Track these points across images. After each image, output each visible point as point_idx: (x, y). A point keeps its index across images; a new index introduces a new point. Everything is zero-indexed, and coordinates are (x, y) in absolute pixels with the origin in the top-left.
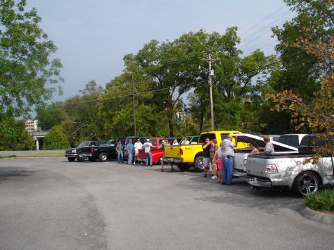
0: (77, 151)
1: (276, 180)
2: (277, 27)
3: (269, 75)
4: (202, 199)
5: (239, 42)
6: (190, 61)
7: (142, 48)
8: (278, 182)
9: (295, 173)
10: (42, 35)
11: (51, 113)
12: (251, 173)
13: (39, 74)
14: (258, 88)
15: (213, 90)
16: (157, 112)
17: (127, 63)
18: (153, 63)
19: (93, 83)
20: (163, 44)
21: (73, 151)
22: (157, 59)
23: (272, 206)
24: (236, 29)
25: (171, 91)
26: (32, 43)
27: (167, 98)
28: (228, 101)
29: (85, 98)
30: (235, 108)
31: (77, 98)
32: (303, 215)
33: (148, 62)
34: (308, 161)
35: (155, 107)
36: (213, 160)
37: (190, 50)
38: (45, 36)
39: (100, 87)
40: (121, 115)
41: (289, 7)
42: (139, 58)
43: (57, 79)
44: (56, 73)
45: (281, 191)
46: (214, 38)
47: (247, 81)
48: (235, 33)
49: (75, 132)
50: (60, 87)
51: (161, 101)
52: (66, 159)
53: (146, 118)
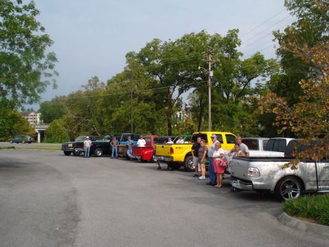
0: (73, 146)
1: (258, 183)
2: (278, 31)
3: (268, 79)
4: (183, 199)
5: (239, 44)
6: (191, 61)
7: (144, 46)
8: (260, 185)
9: (277, 177)
10: (39, 27)
11: (54, 106)
12: (235, 175)
13: (34, 67)
14: (256, 91)
15: (212, 91)
16: (156, 110)
17: (129, 61)
18: (155, 62)
19: (96, 79)
20: (166, 44)
21: (69, 145)
22: (159, 57)
23: (251, 209)
24: (237, 31)
25: (171, 90)
26: (28, 35)
27: (167, 97)
28: (227, 102)
29: (88, 93)
30: (233, 110)
31: (79, 93)
32: (279, 220)
33: (150, 60)
34: (287, 166)
35: (154, 105)
36: (202, 160)
37: (191, 50)
38: (43, 29)
39: (103, 84)
40: (120, 112)
41: (289, 12)
42: (141, 56)
43: (52, 73)
44: (51, 67)
45: (263, 194)
46: (215, 39)
47: (247, 83)
48: (236, 35)
49: (76, 127)
50: (54, 81)
51: (161, 100)
52: (62, 152)
53: (145, 116)
